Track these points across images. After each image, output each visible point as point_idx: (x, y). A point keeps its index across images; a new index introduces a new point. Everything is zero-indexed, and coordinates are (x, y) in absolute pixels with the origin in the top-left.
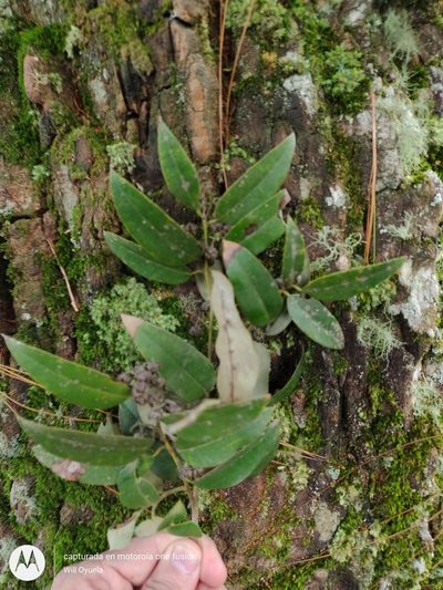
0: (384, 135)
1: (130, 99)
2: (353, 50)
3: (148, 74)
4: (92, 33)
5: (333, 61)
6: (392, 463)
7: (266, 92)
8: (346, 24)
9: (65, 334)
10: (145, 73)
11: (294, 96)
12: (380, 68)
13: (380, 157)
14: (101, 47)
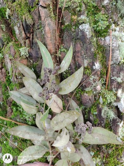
0: (114, 45)
1: (27, 33)
2: (105, 14)
3: (32, 25)
4: (14, 11)
5: (98, 18)
6: (111, 152)
7: (73, 30)
8: (103, 5)
9: (9, 106)
10: (31, 24)
11: (82, 32)
12: (114, 20)
13: (113, 53)
14: (16, 16)
